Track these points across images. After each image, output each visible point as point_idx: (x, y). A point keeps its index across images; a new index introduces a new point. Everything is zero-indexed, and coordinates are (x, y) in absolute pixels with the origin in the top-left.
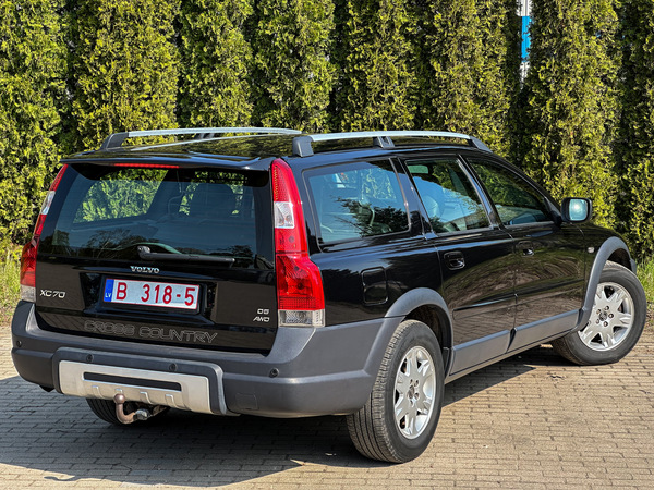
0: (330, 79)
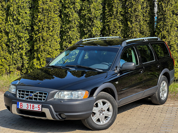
0: (101, 27)
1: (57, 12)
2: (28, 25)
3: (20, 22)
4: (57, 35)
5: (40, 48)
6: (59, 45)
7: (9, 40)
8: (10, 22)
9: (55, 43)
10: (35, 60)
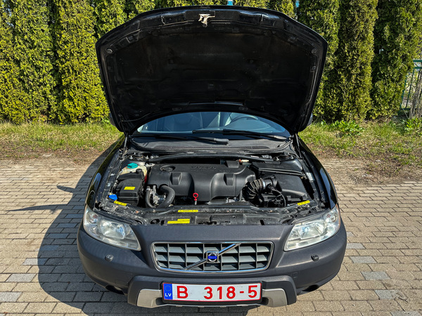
1: (91, 29)
2: (48, 49)
3: (35, 44)
4: (95, 64)
5: (71, 83)
6: (98, 78)
7: (22, 72)
8: (20, 44)
9: (93, 75)
10: (66, 101)
